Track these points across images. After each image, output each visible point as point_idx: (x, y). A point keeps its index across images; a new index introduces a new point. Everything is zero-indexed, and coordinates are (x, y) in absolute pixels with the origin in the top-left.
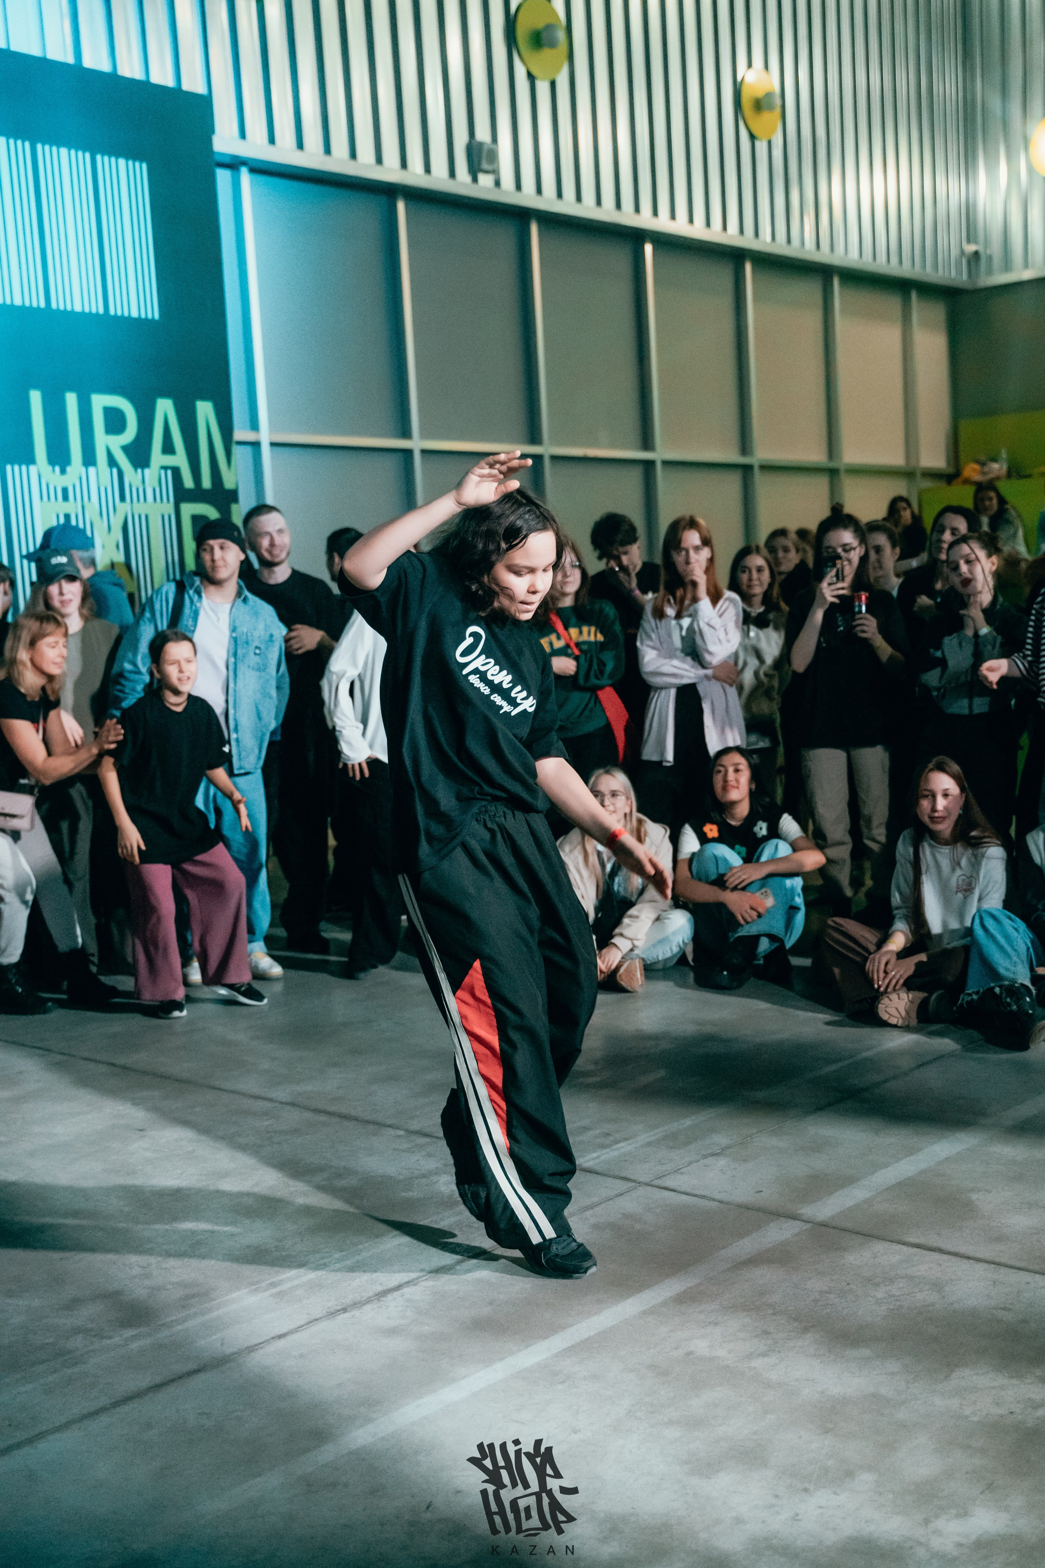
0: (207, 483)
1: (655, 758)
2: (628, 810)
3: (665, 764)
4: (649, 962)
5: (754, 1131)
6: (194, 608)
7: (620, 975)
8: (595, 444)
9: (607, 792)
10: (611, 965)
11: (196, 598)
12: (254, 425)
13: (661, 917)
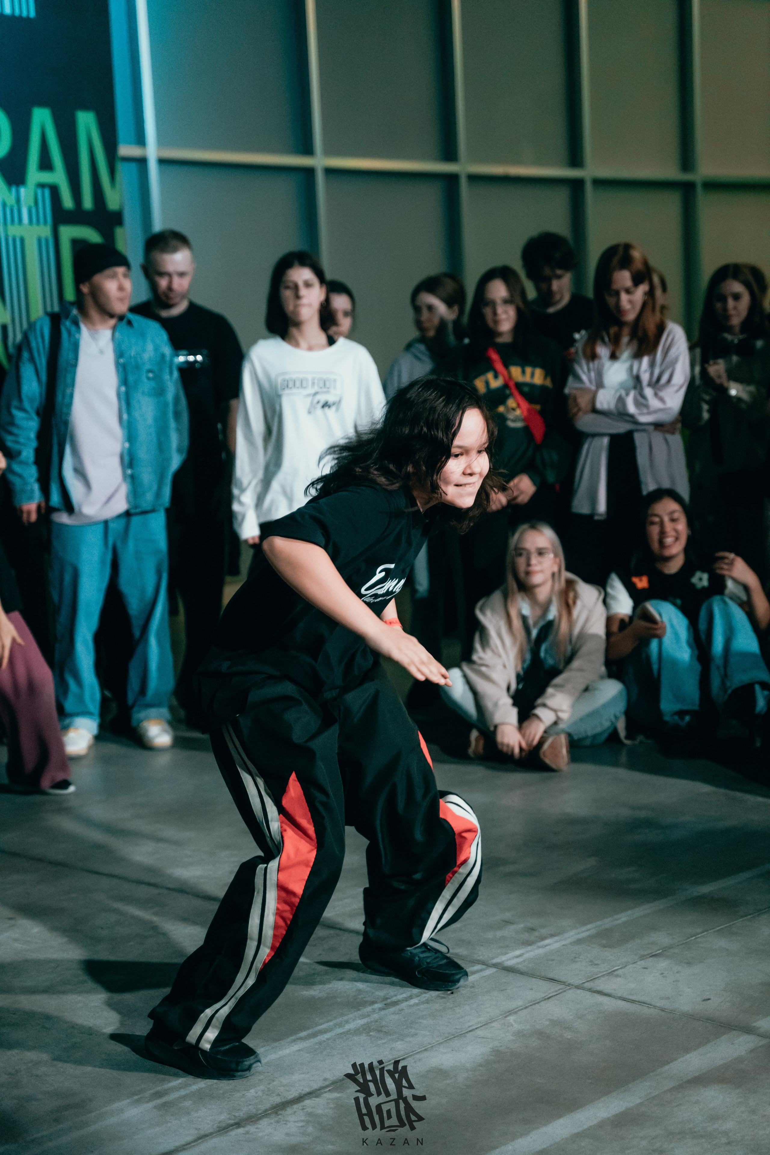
0: (88, 203)
1: (585, 510)
2: (556, 569)
3: (596, 518)
4: (576, 738)
5: (699, 930)
6: (72, 340)
7: (544, 753)
8: (518, 162)
9: (533, 550)
10: (533, 740)
11: (73, 329)
12: (141, 140)
13: (590, 688)
